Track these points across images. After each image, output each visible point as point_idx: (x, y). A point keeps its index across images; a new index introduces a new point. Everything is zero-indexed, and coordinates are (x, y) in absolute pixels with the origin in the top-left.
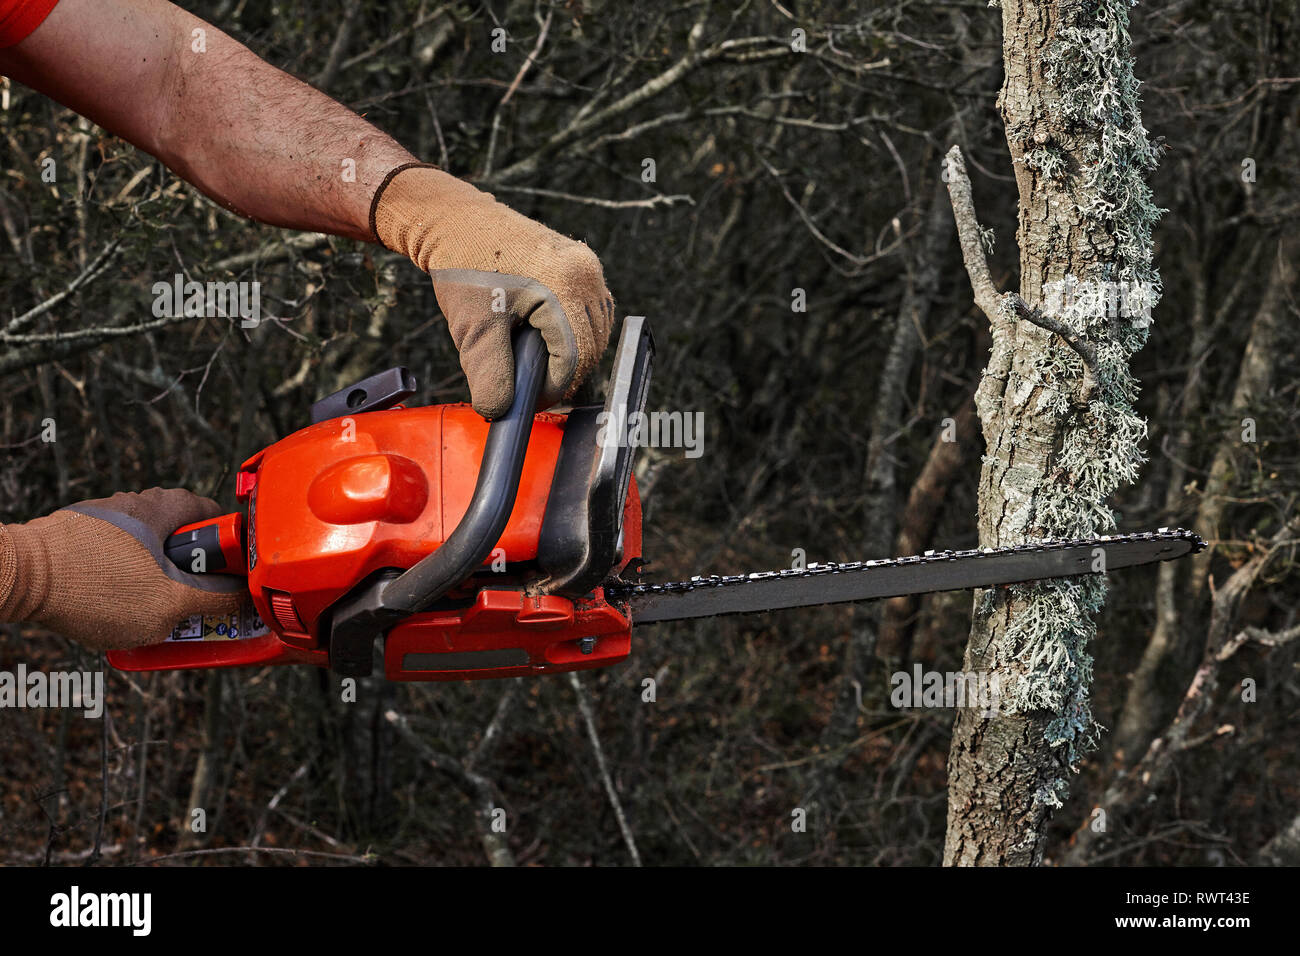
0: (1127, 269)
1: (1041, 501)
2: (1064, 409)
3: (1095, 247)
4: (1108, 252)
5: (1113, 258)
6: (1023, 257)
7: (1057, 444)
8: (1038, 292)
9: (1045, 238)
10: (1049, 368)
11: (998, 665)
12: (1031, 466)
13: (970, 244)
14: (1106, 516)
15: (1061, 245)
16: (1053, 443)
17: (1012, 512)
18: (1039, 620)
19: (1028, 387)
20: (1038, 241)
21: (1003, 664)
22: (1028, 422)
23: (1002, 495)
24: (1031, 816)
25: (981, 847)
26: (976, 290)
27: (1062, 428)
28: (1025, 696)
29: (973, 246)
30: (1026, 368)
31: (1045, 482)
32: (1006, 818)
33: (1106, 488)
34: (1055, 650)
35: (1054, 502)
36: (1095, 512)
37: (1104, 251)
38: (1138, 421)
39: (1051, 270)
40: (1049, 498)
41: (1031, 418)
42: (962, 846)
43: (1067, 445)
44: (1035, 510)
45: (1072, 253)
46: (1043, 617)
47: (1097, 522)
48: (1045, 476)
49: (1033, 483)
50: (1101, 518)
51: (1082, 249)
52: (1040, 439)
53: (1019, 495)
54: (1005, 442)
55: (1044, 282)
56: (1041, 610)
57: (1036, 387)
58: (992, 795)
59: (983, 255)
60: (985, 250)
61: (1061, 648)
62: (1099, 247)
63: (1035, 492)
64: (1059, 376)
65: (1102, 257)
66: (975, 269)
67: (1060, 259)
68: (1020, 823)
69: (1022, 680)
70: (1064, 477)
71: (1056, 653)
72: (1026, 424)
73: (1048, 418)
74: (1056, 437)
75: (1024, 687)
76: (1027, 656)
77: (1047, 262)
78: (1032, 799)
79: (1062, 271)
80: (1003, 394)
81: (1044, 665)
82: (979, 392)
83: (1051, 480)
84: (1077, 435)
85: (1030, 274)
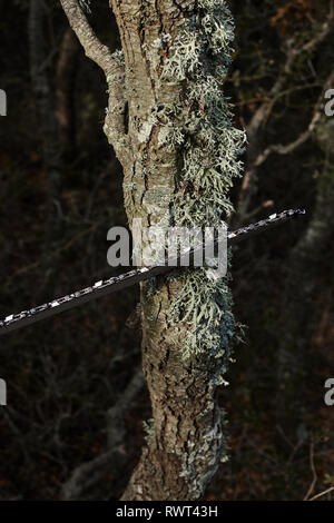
0: (208, 16)
1: (177, 210)
2: (180, 140)
3: (179, 7)
4: (191, 8)
5: (195, 11)
6: (119, 22)
7: (179, 164)
8: (139, 50)
9: (136, 7)
10: (162, 112)
11: (169, 325)
12: (164, 186)
13: (72, 10)
14: (227, 206)
15: (151, 10)
16: (177, 164)
17: (156, 222)
18: (193, 293)
19: (147, 128)
20: (130, 10)
21: (173, 324)
22: (153, 154)
23: (146, 211)
24: (209, 396)
25: (179, 418)
26: (85, 47)
27: (181, 151)
28: (194, 345)
29: (75, 12)
30: (142, 112)
31: (177, 195)
32: (193, 400)
33: (224, 189)
34: (209, 308)
35: (187, 209)
36: (218, 205)
37: (187, 8)
38: (238, 132)
39: (147, 32)
40: (182, 207)
41: (155, 151)
42: (166, 418)
43: (186, 162)
44: (173, 217)
45: (161, 15)
46: (195, 291)
47: (221, 211)
48: (176, 191)
49: (167, 198)
50: (222, 207)
51: (169, 11)
52: (166, 165)
53: (158, 210)
54: (139, 171)
55: (142, 42)
56: (193, 285)
57: (154, 127)
58: (181, 391)
59: (84, 17)
60: (84, 12)
61: (213, 306)
62: (183, 6)
63: (171, 205)
64: (172, 116)
65: (186, 13)
66: (80, 30)
67: (152, 23)
68: (202, 401)
69: (190, 335)
70: (190, 187)
71: (211, 311)
72: (153, 157)
73: (169, 149)
74: (177, 160)
75: (192, 339)
76: (190, 319)
77: (141, 27)
78: (208, 387)
79: (156, 32)
80: (126, 131)
81: (204, 321)
82: (106, 126)
83: (180, 194)
84: (194, 154)
85: (130, 37)
